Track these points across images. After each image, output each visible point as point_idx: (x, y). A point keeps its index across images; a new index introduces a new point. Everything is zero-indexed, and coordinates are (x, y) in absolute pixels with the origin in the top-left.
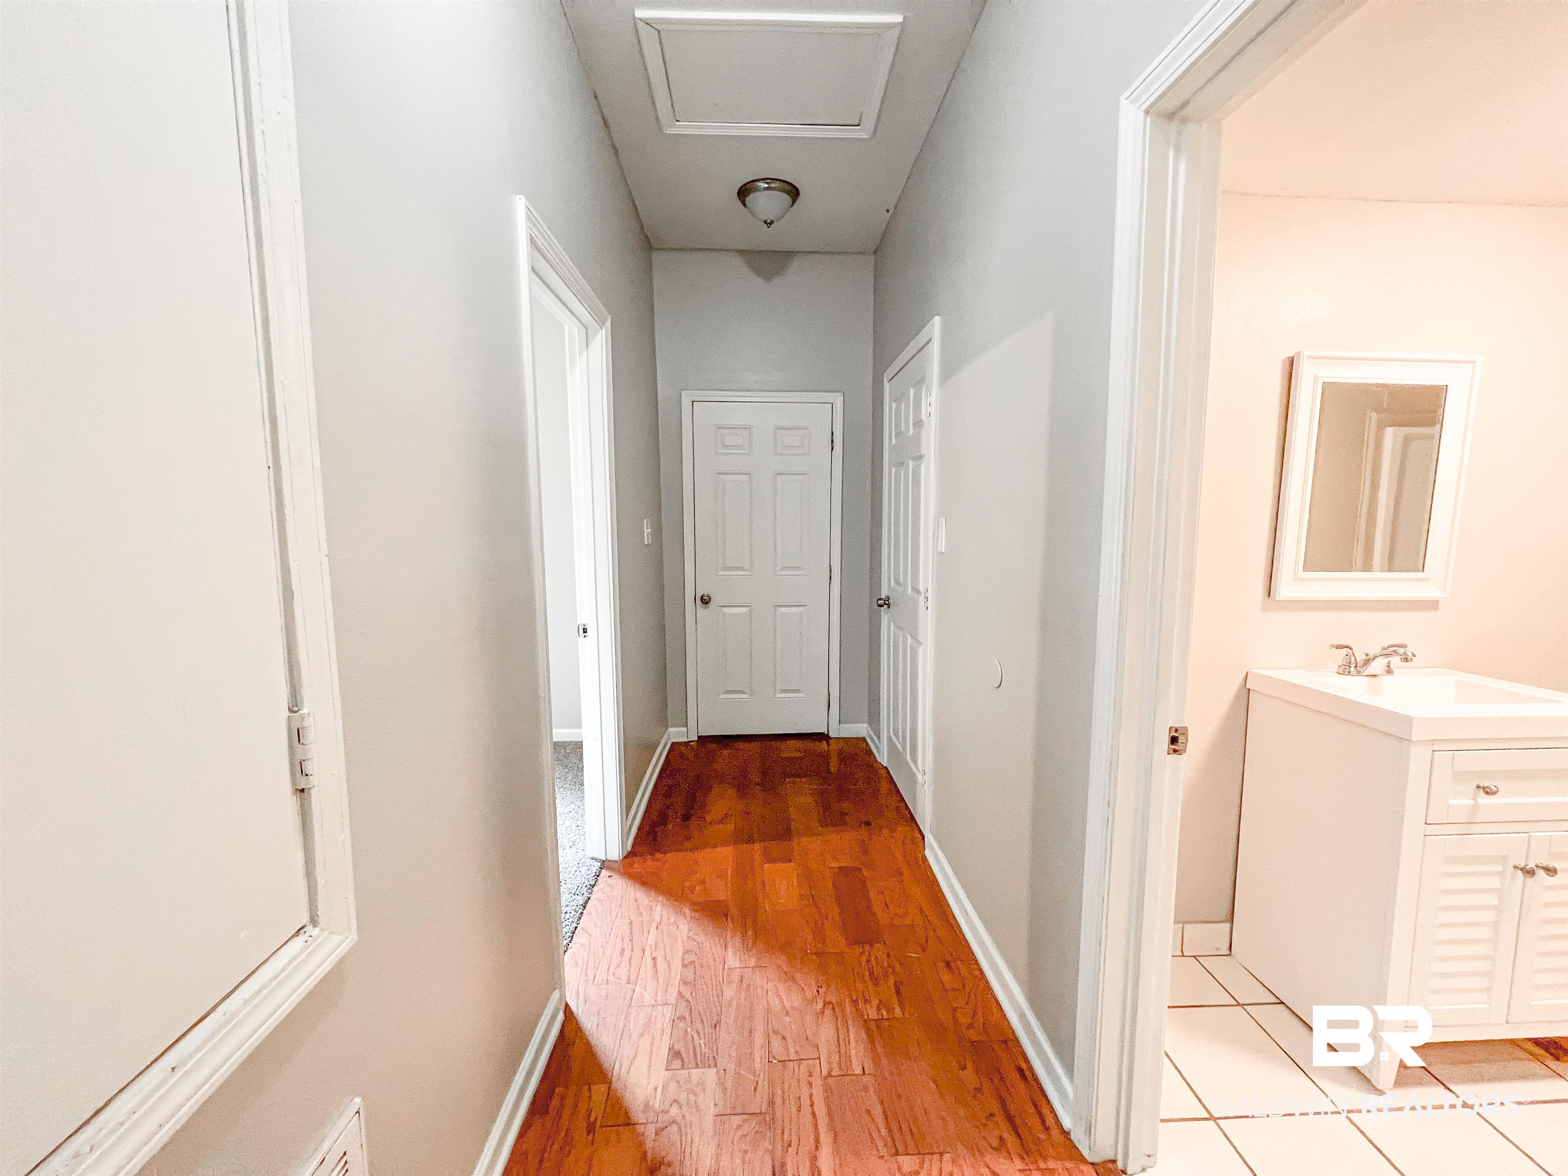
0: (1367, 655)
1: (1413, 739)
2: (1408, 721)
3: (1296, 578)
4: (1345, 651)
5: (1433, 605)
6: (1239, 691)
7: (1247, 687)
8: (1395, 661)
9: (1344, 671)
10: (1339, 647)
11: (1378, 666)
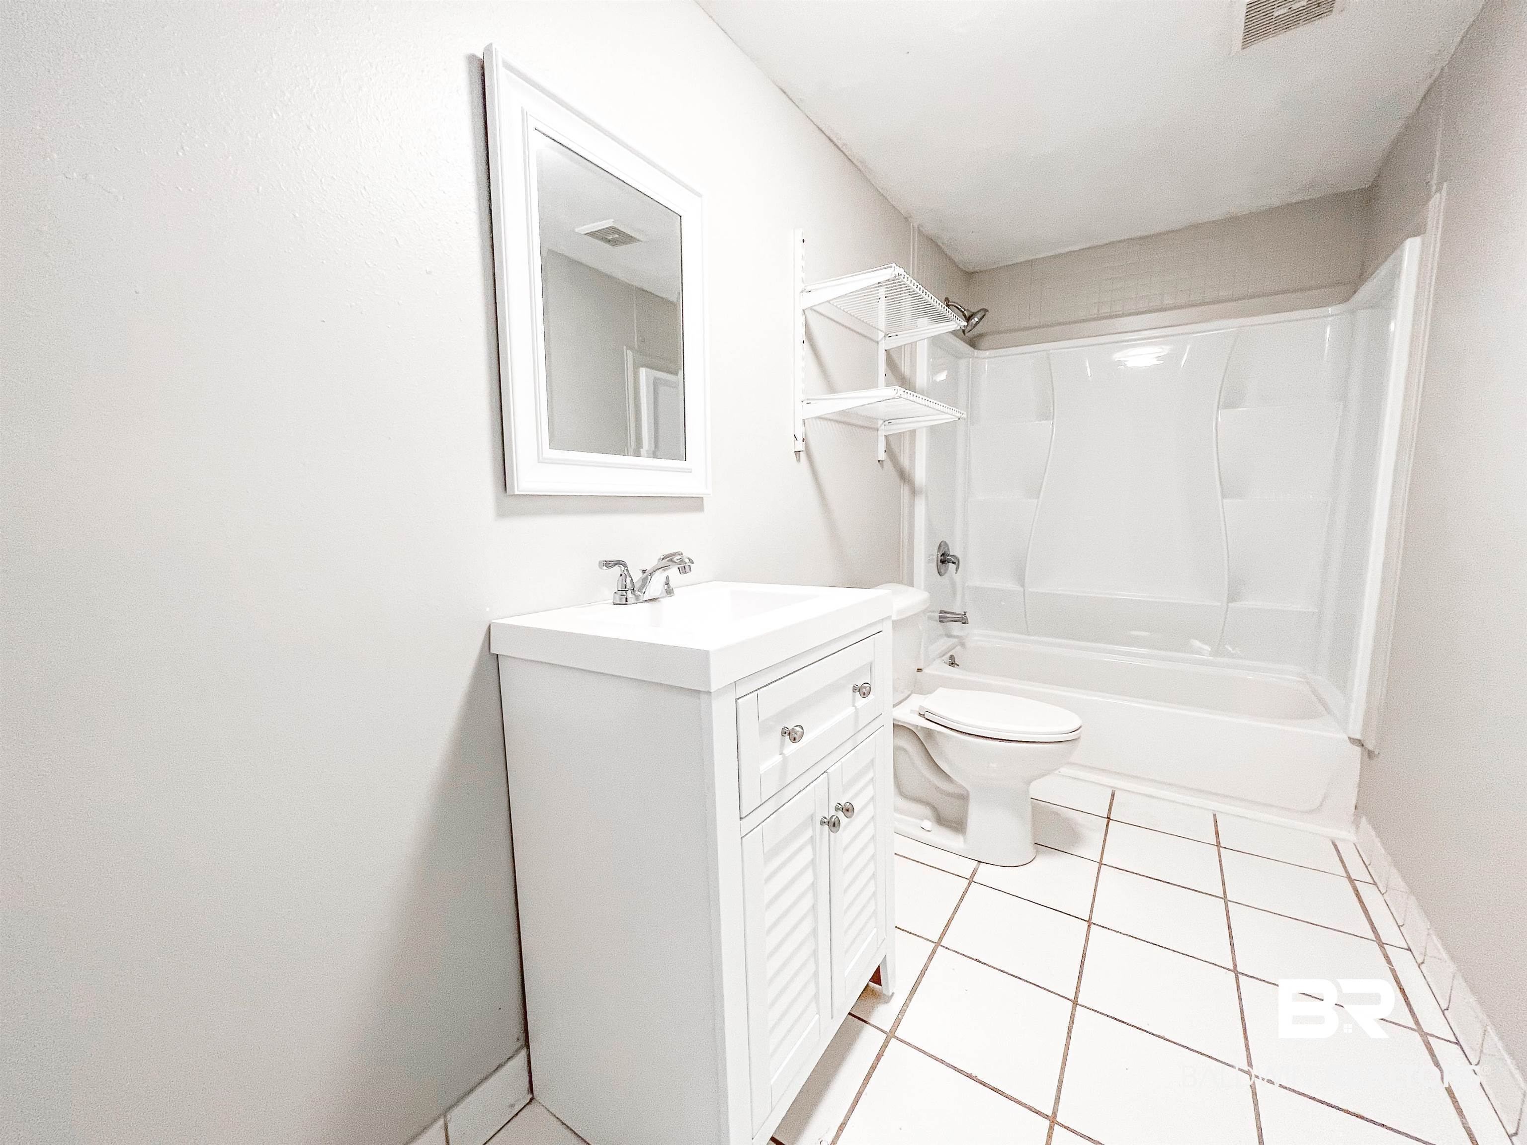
0: (644, 571)
1: (712, 691)
2: (703, 657)
3: (541, 460)
4: (617, 570)
5: (694, 503)
6: (481, 656)
7: (494, 650)
8: (673, 572)
9: (621, 599)
10: (608, 564)
11: (656, 586)
